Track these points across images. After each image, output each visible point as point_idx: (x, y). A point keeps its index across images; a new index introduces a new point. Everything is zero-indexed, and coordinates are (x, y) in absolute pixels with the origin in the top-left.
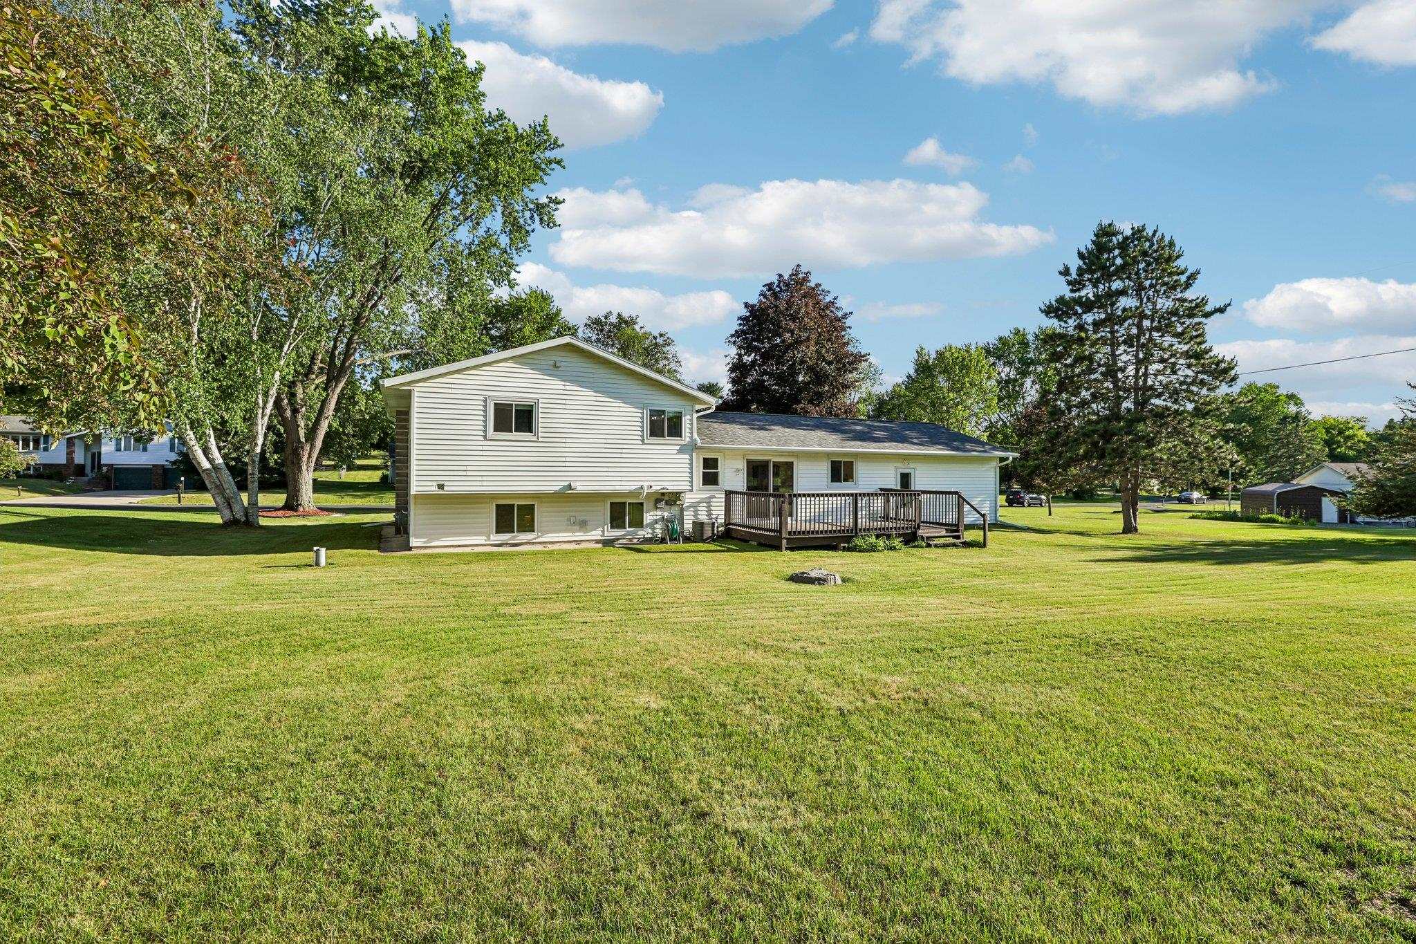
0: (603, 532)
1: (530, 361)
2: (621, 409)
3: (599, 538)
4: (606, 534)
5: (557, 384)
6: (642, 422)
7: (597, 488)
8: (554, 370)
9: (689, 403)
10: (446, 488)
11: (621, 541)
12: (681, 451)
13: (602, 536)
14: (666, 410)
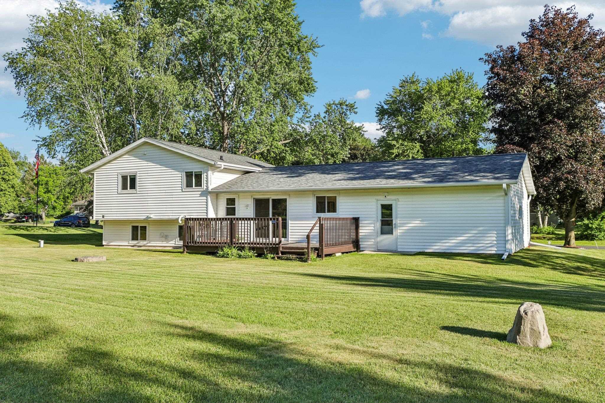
0: (175, 242)
1: (135, 153)
2: (173, 173)
4: (177, 243)
5: (144, 163)
6: (182, 179)
7: (162, 217)
8: (143, 157)
9: (206, 166)
10: (105, 217)
12: (201, 195)
13: (175, 244)
14: (194, 171)
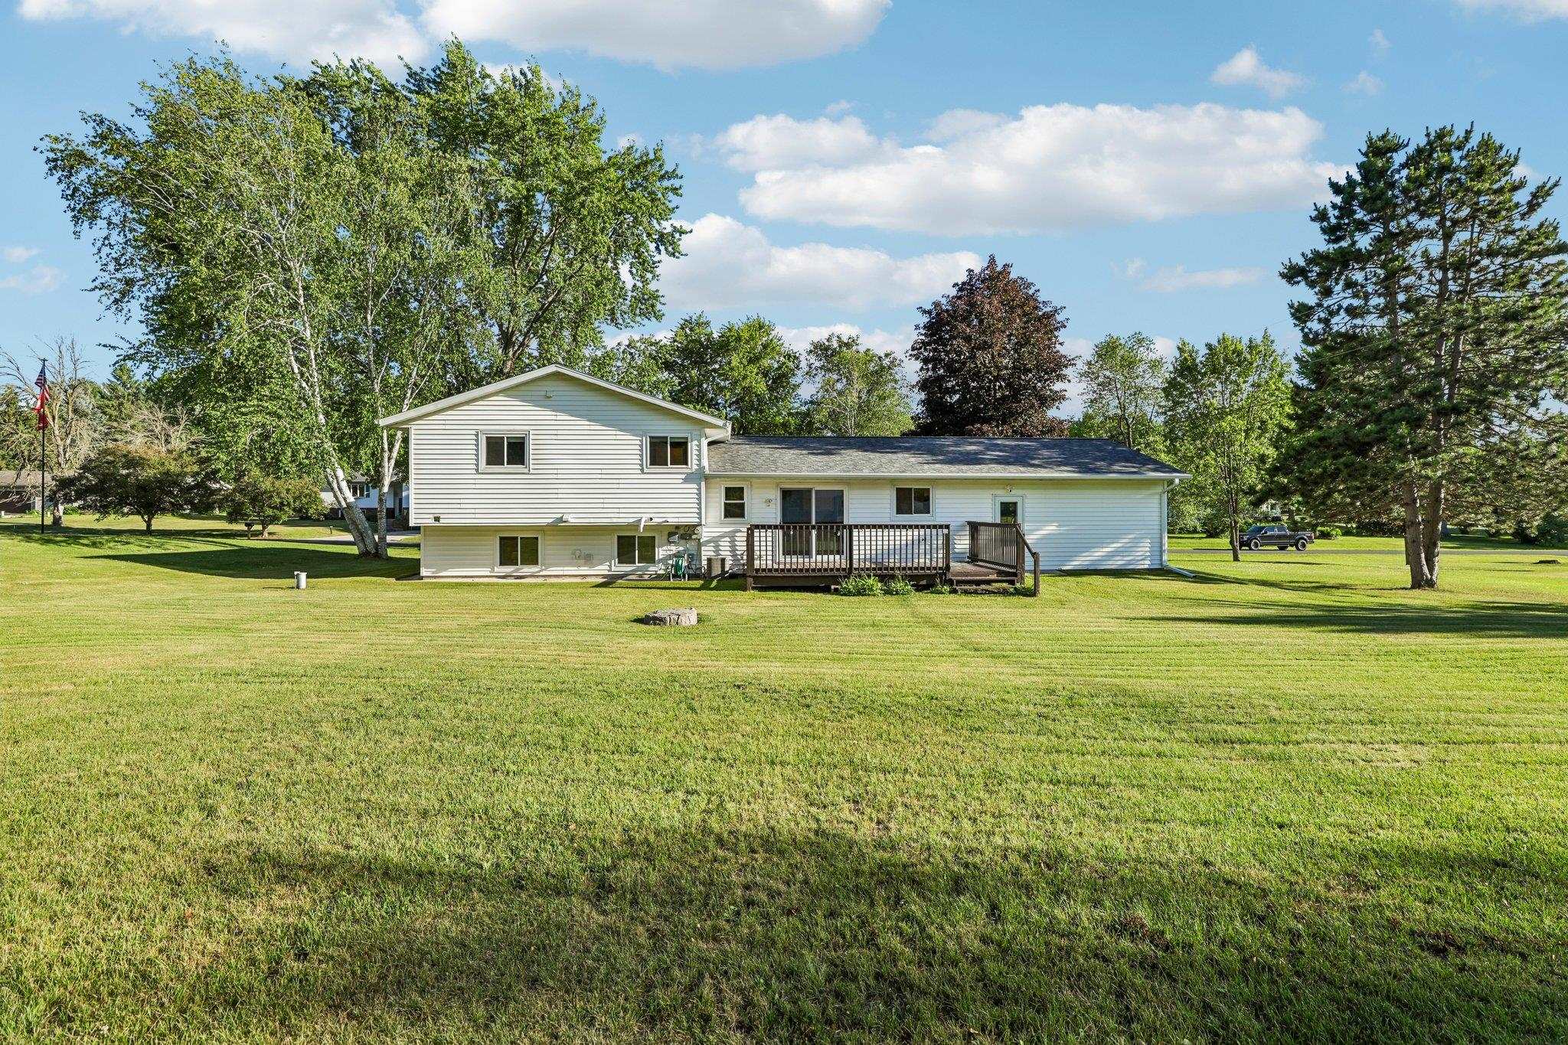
0: (610, 566)
1: (521, 393)
2: (618, 437)
3: (607, 573)
4: (613, 568)
5: (547, 415)
6: (641, 450)
7: (592, 520)
8: (545, 401)
9: (697, 427)
10: (442, 521)
11: (630, 577)
12: (686, 480)
13: (610, 570)
14: (669, 435)
